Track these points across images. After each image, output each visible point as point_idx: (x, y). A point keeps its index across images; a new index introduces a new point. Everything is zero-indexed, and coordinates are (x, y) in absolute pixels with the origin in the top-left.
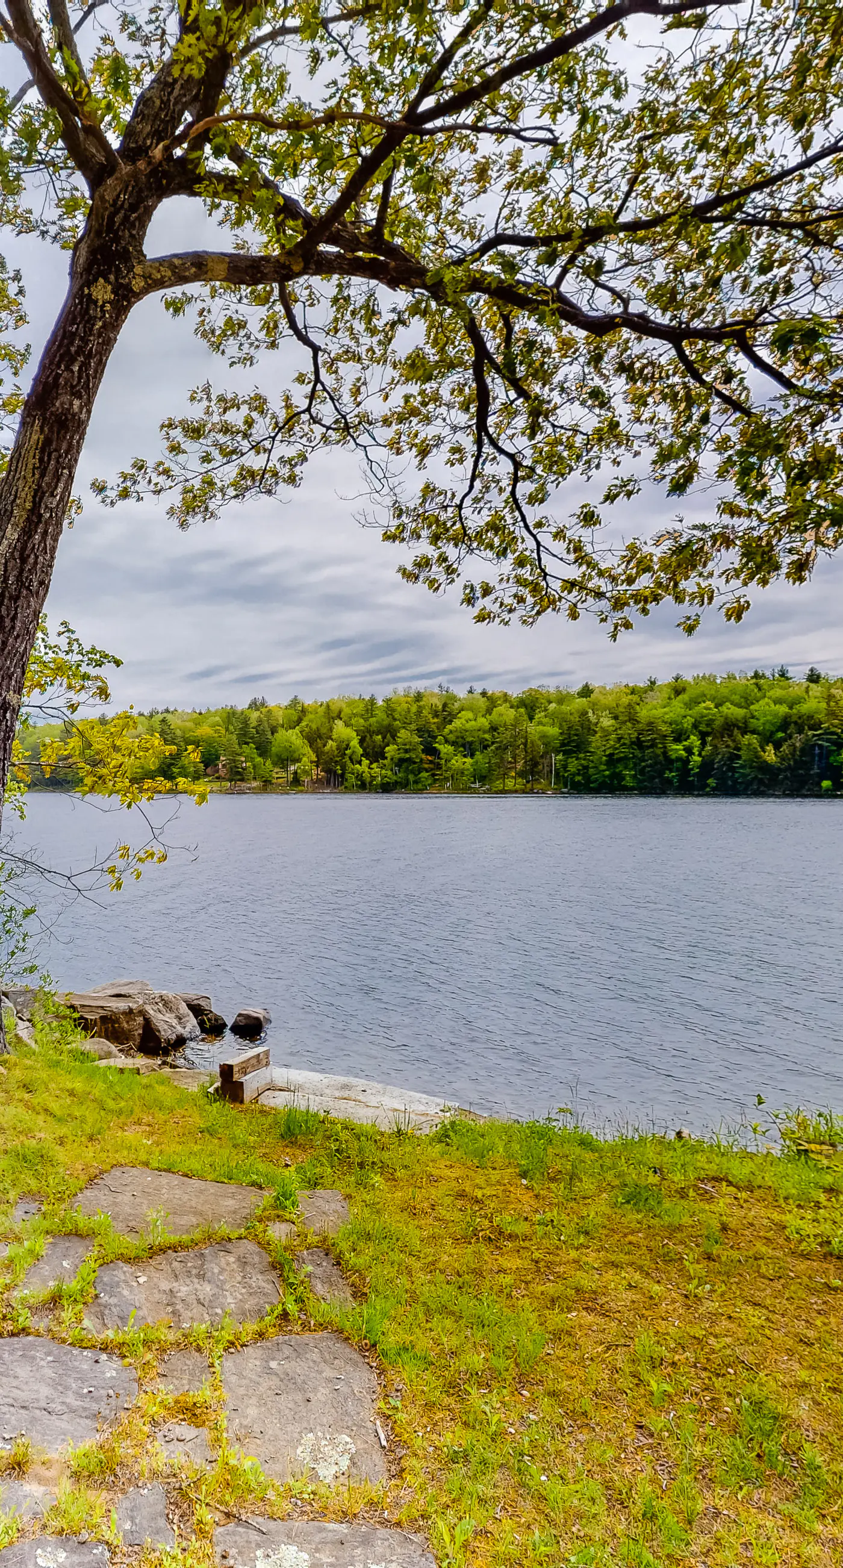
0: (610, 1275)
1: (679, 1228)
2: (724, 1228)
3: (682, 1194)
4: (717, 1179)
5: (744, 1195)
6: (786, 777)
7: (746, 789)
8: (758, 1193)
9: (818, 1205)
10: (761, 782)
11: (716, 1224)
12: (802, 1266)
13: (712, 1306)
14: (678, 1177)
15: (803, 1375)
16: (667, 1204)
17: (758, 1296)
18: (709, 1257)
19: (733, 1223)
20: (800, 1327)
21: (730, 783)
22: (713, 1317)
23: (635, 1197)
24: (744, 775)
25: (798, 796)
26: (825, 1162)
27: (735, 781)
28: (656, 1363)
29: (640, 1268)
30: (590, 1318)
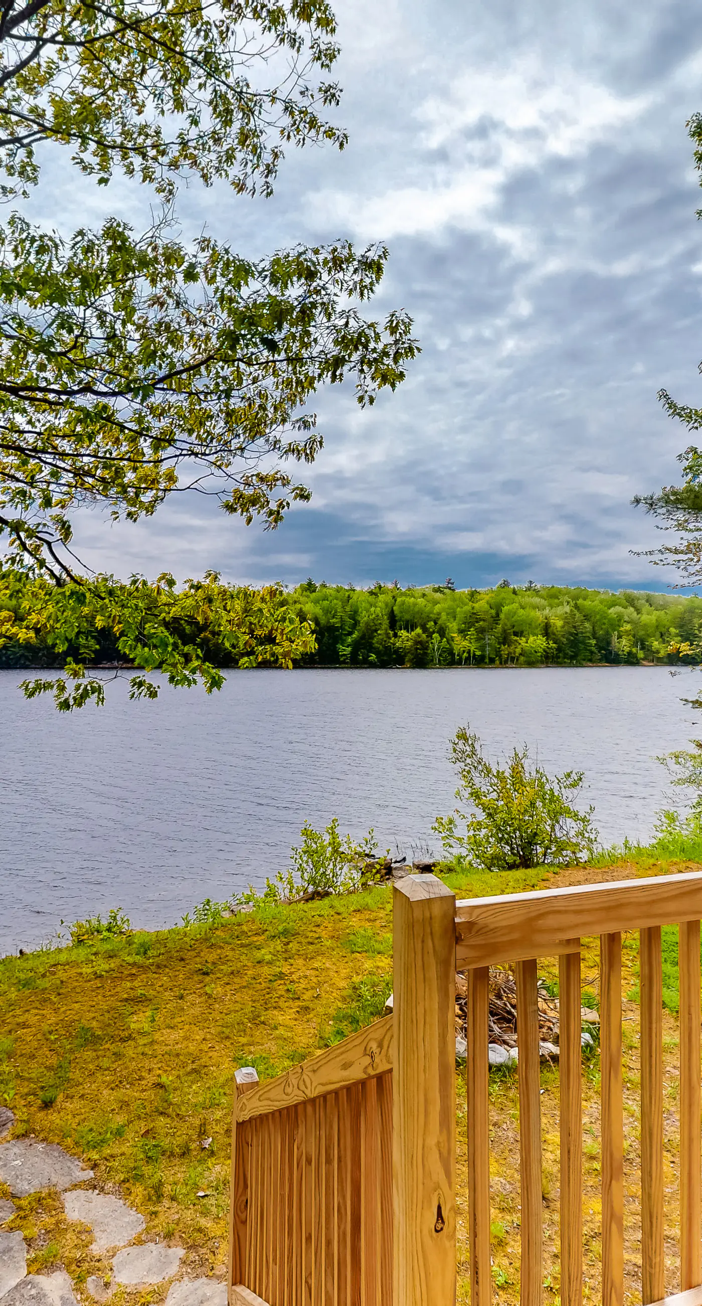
0: (26, 1015)
1: (46, 989)
2: (62, 982)
3: (44, 976)
4: (55, 965)
5: (67, 967)
6: (43, 655)
7: (16, 663)
8: (71, 965)
9: (92, 961)
10: (27, 658)
11: (59, 982)
12: (89, 984)
13: (62, 1009)
14: (41, 970)
15: (93, 1015)
16: (38, 982)
17: (77, 1000)
18: (59, 994)
19: (64, 979)
20: (91, 1003)
21: (4, 659)
22: (64, 1012)
23: (26, 984)
24: (14, 653)
25: (50, 668)
26: (91, 943)
27: (8, 658)
28: (50, 1033)
29: (37, 1008)
30: (25, 1030)
